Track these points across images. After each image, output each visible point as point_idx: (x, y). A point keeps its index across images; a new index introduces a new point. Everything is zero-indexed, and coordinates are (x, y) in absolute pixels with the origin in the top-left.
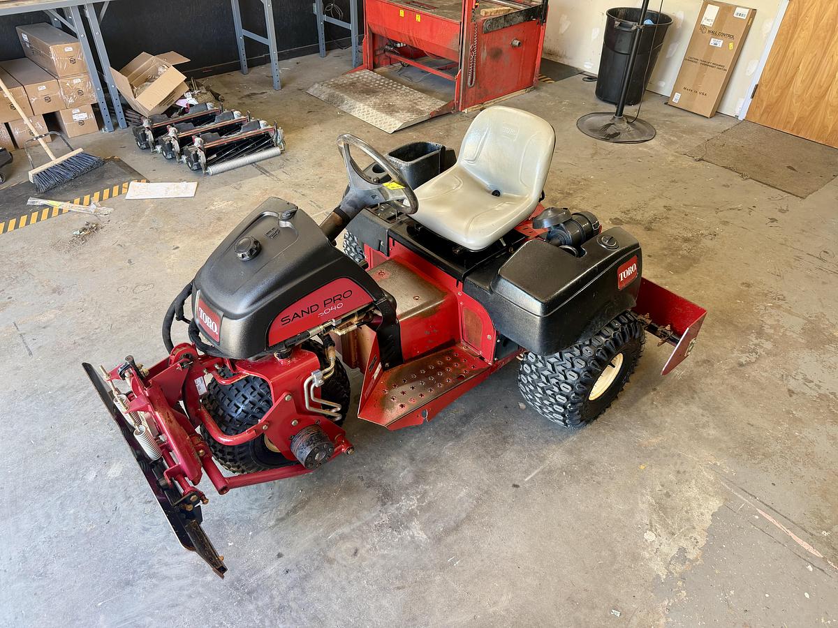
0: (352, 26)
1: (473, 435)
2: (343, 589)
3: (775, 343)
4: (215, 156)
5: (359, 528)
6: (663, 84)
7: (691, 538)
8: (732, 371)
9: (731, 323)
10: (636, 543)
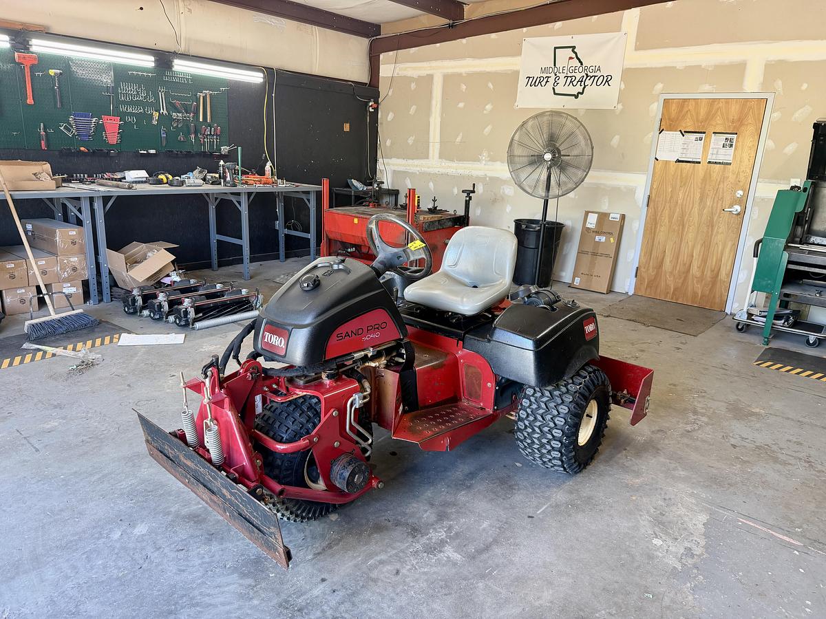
0: (311, 236)
1: (481, 486)
2: (392, 599)
3: (709, 417)
4: (201, 315)
5: (396, 555)
6: (563, 274)
7: (692, 540)
8: (682, 435)
9: (670, 407)
10: (648, 547)
